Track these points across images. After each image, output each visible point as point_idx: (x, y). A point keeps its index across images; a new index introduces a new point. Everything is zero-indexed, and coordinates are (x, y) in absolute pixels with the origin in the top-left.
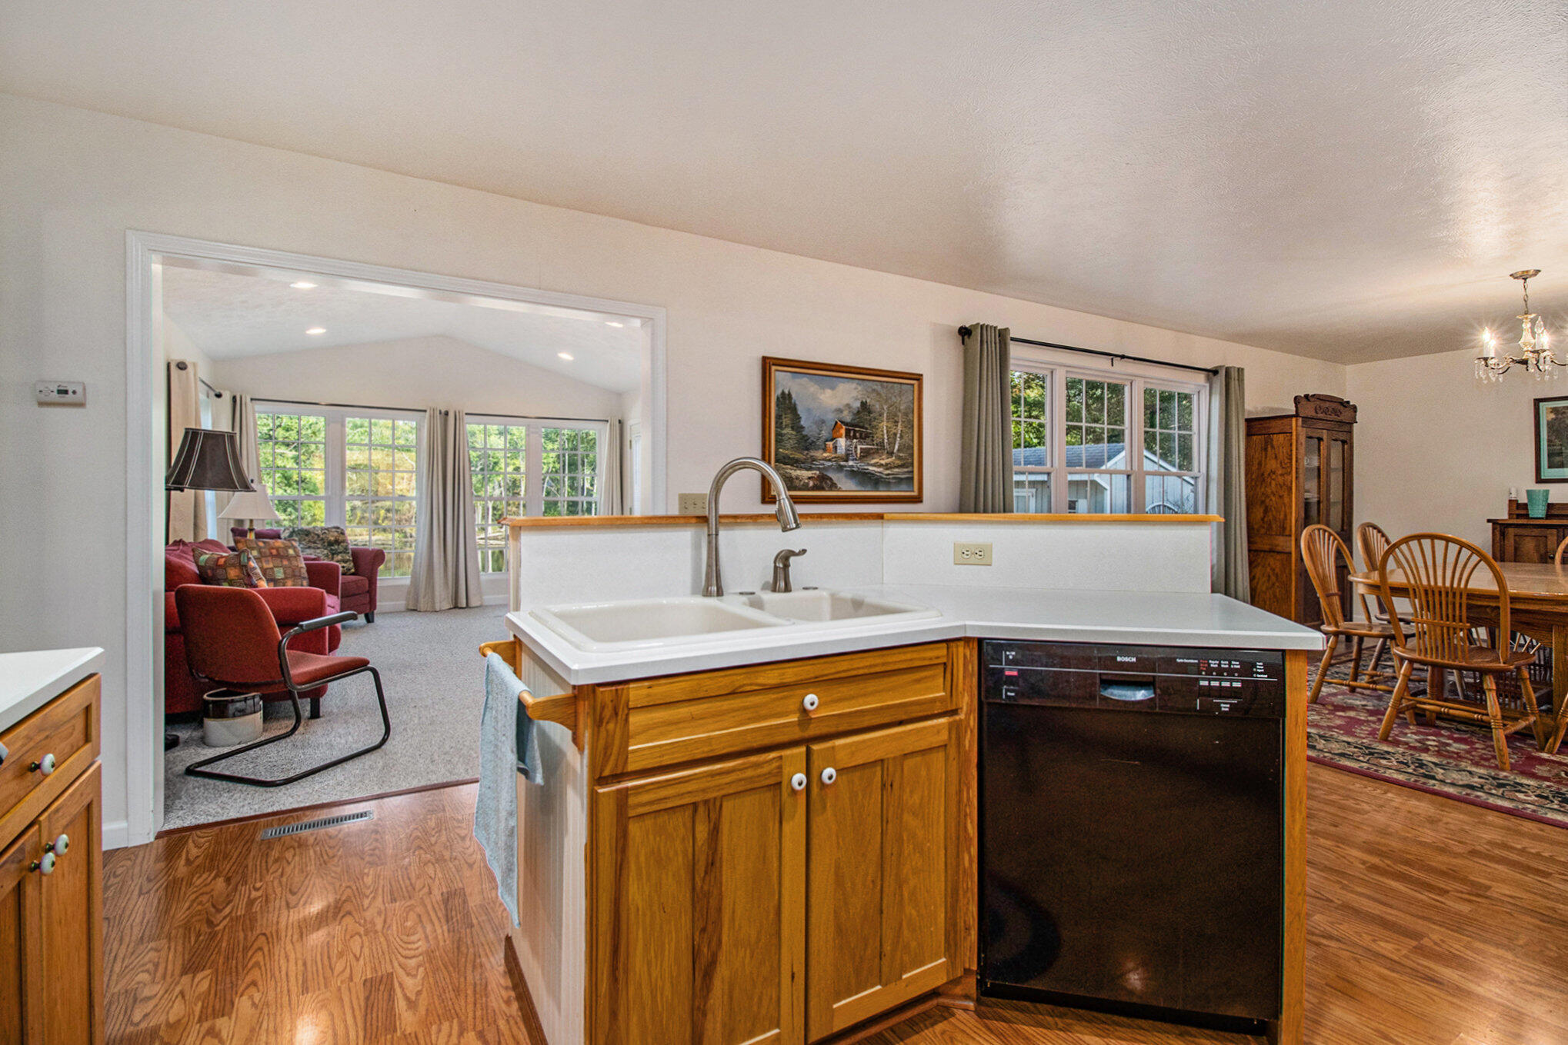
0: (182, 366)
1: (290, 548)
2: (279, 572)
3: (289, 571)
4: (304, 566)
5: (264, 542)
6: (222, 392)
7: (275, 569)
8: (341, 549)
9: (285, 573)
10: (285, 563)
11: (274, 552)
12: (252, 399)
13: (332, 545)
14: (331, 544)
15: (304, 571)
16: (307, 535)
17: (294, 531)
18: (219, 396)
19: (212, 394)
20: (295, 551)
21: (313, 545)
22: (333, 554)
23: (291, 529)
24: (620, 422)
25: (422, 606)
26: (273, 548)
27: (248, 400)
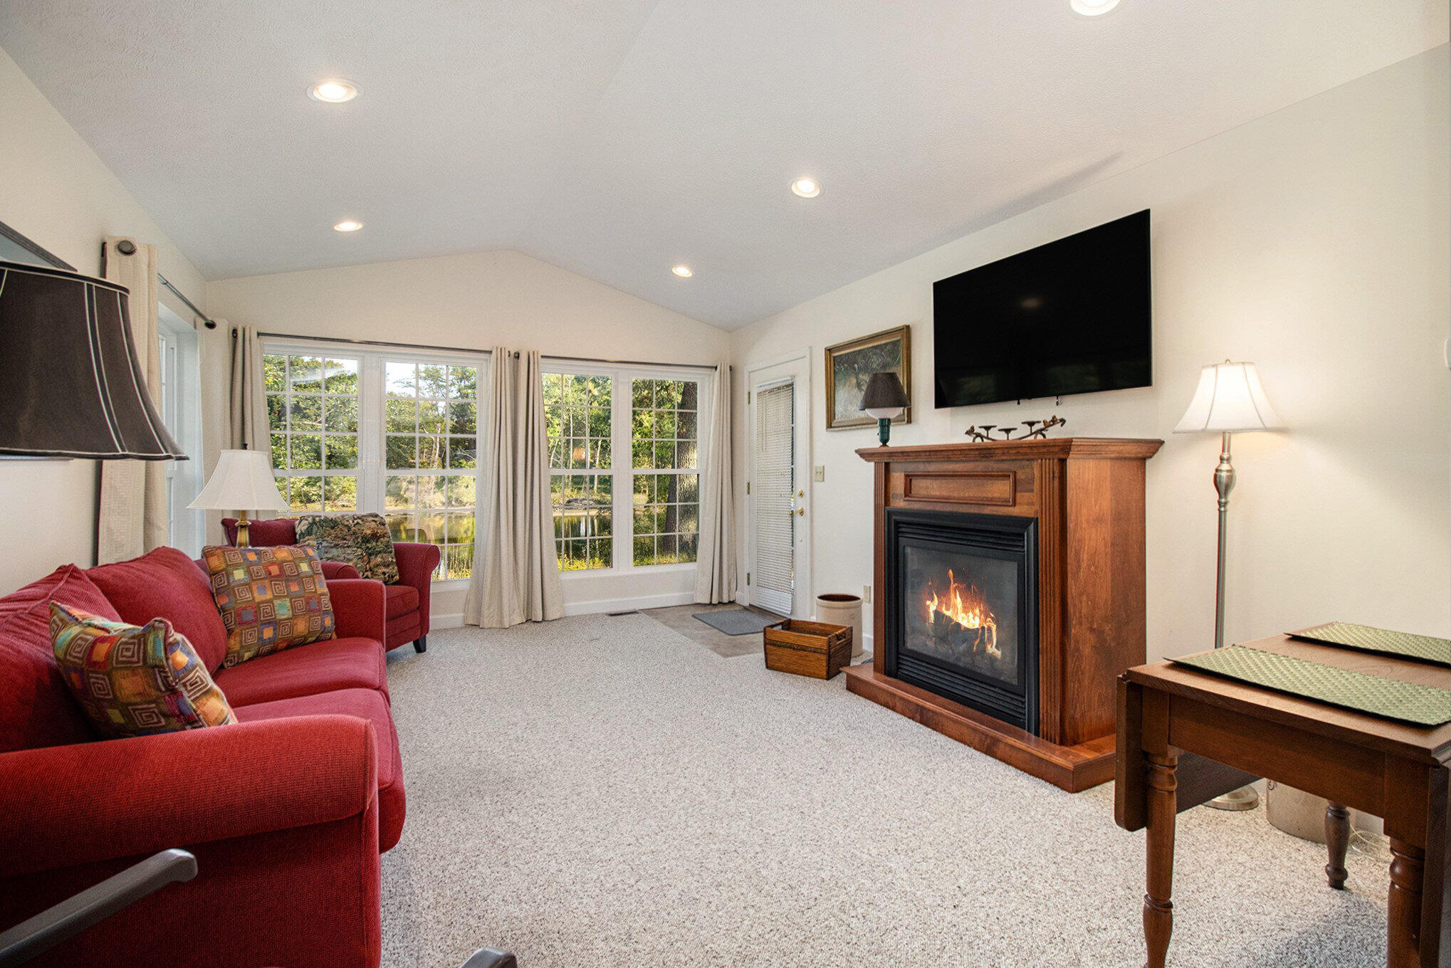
0: (127, 249)
1: (301, 560)
2: (281, 606)
3: (301, 603)
4: (326, 590)
5: (257, 553)
6: (216, 321)
7: (277, 602)
8: (380, 546)
9: (293, 608)
10: (295, 588)
11: (275, 570)
12: (259, 334)
13: (368, 541)
14: (366, 540)
15: (326, 600)
16: (333, 528)
17: (314, 522)
18: (211, 325)
19: (201, 322)
20: (310, 565)
21: (341, 542)
22: (370, 555)
23: (310, 520)
24: (731, 368)
25: (486, 622)
26: (273, 563)
27: (254, 335)
